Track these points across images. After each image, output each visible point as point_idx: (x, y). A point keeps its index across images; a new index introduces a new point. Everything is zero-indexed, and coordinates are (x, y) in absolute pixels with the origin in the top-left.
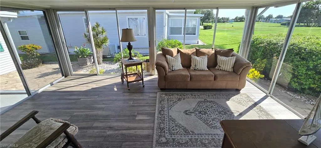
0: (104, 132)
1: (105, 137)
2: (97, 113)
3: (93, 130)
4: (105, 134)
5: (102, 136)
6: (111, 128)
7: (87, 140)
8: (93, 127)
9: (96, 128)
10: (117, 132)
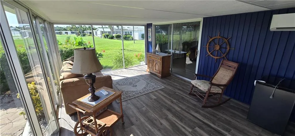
0: (177, 103)
1: (178, 100)
2: (173, 117)
3: (182, 107)
4: (177, 101)
5: (179, 101)
6: (172, 102)
7: (187, 104)
8: (181, 109)
9: (179, 107)
10: (171, 99)
